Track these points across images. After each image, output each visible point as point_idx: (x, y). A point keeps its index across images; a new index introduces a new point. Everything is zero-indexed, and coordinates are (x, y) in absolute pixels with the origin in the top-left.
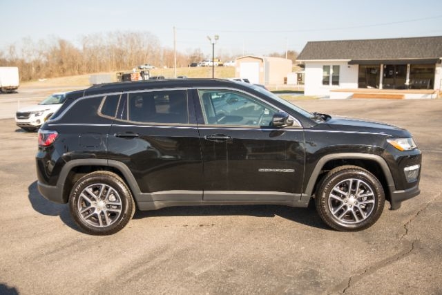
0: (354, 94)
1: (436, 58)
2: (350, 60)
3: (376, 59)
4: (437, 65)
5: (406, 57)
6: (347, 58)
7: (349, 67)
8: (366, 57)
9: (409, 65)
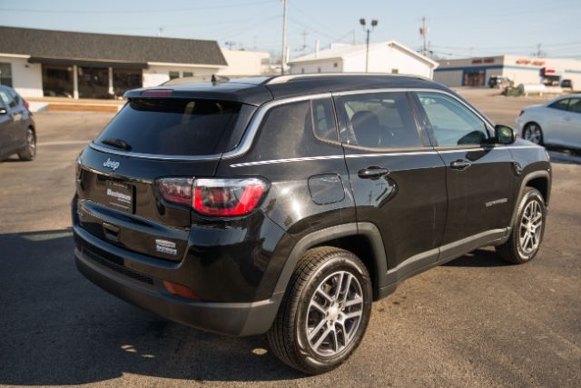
0: (49, 105)
1: (143, 62)
2: (28, 57)
3: (67, 58)
4: (144, 70)
5: (107, 58)
6: (24, 53)
7: (27, 66)
8: (53, 55)
9: (110, 69)
